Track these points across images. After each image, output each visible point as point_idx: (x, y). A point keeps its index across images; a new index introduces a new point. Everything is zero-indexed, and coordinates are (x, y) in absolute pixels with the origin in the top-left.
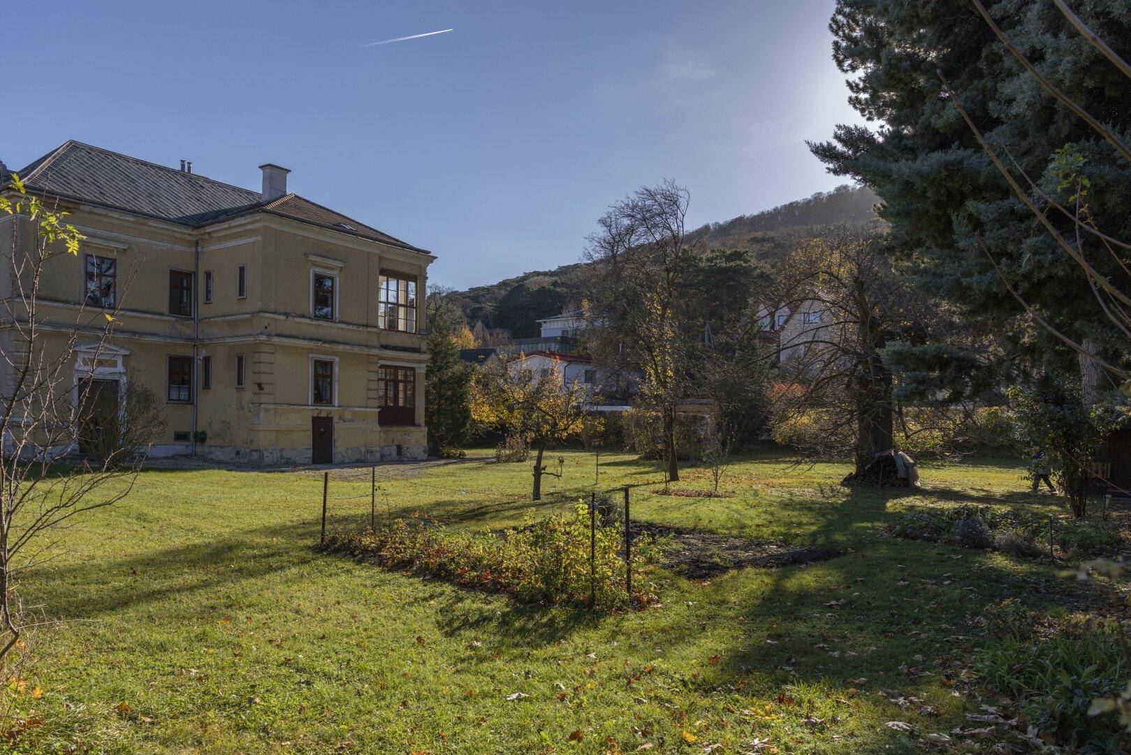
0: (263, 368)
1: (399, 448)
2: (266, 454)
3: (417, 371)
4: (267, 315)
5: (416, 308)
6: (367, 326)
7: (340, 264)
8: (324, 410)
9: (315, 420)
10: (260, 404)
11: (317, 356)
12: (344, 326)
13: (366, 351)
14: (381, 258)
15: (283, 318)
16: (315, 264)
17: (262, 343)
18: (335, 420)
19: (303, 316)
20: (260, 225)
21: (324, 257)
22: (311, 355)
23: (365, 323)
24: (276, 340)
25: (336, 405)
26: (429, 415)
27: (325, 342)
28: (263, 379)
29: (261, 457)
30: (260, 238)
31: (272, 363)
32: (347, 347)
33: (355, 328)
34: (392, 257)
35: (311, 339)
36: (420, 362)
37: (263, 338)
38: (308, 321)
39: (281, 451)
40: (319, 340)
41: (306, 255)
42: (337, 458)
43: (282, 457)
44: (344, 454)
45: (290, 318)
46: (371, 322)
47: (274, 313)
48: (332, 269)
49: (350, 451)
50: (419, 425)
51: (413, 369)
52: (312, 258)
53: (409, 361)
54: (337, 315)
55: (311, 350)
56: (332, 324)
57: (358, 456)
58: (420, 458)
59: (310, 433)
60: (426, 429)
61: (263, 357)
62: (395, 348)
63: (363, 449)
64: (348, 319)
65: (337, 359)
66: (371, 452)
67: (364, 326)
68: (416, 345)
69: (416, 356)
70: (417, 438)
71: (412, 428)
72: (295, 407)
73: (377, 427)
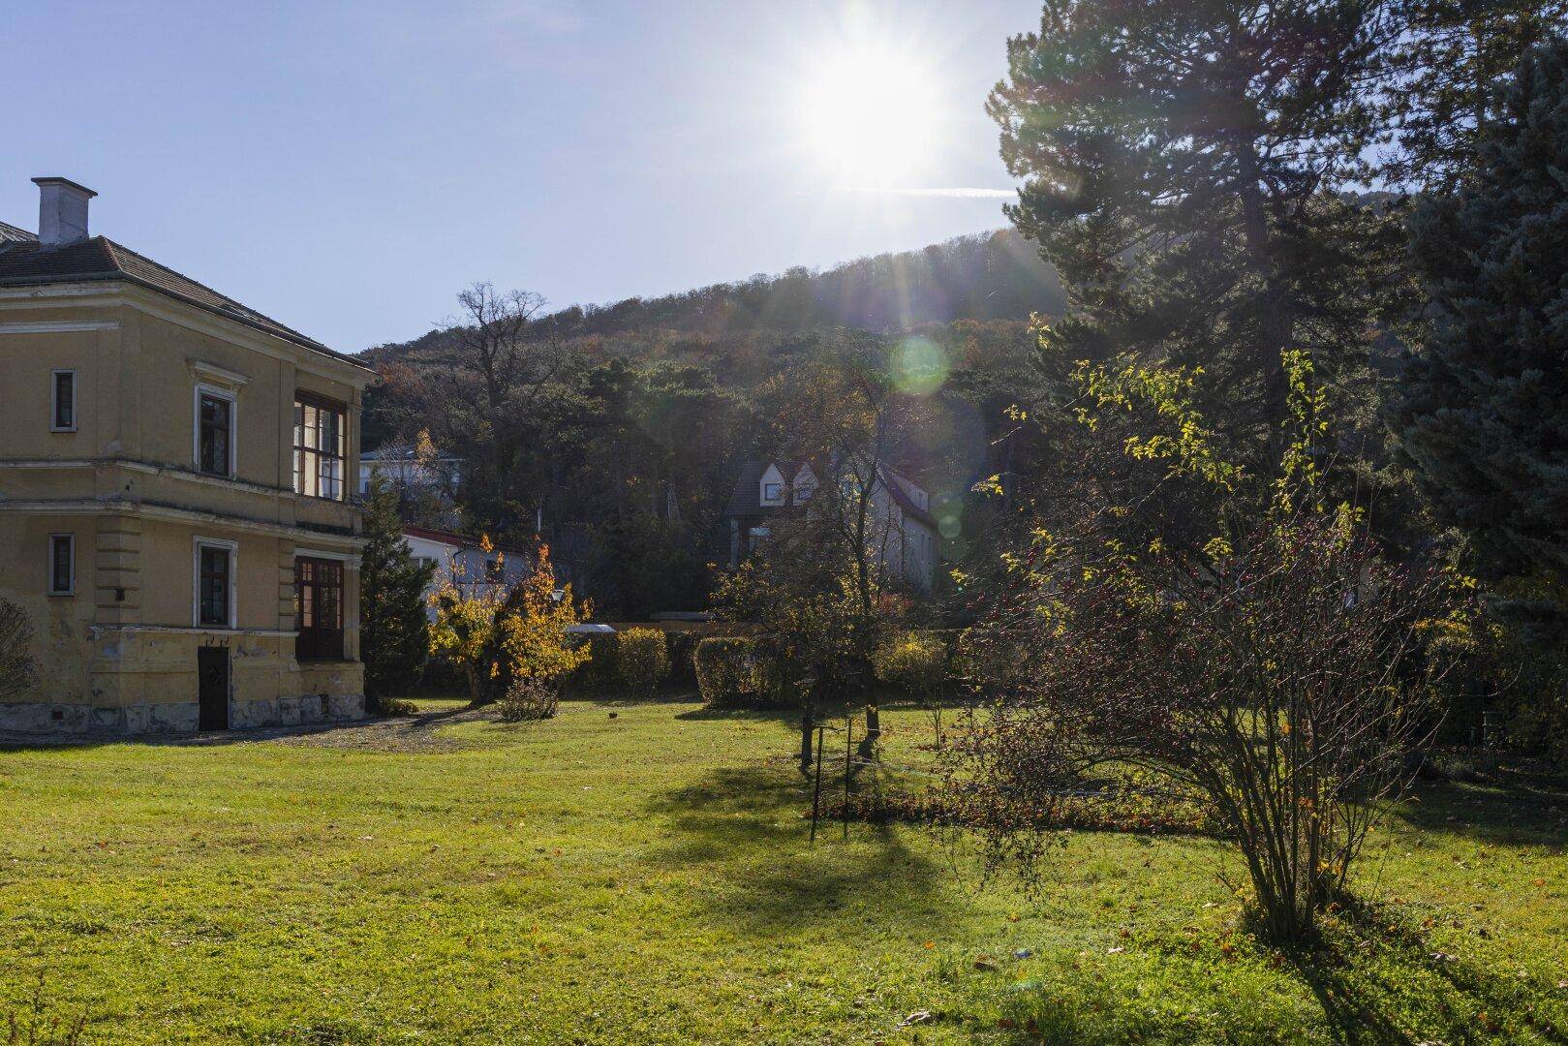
0: (124, 560)
1: (325, 698)
2: (130, 715)
3: (347, 567)
4: (130, 465)
5: (344, 458)
6: (278, 488)
7: (240, 380)
8: (217, 635)
9: (204, 653)
10: (120, 626)
11: (205, 539)
12: (245, 488)
13: (278, 531)
14: (298, 371)
15: (153, 471)
16: (203, 378)
17: (119, 516)
18: (233, 652)
19: (182, 469)
20: (118, 302)
21: (216, 365)
22: (197, 539)
23: (274, 482)
24: (146, 511)
25: (234, 625)
26: (366, 641)
27: (219, 516)
28: (125, 580)
29: (122, 721)
30: (113, 326)
31: (137, 552)
32: (254, 526)
33: (261, 491)
34: (312, 370)
35: (197, 510)
36: (352, 551)
37: (126, 507)
38: (192, 478)
39: (152, 709)
40: (209, 512)
41: (189, 361)
42: (237, 720)
43: (154, 720)
44: (247, 713)
45: (165, 473)
46: (283, 483)
47: (139, 462)
48: (227, 387)
49: (254, 709)
50: (351, 661)
51: (340, 563)
52: (200, 367)
53: (336, 550)
54: (234, 468)
55: (196, 530)
56: (227, 485)
57: (267, 716)
58: (354, 716)
59: (196, 676)
60: (362, 667)
61: (125, 541)
62: (317, 528)
63: (274, 703)
64: (250, 476)
65: (235, 546)
66: (288, 707)
67: (273, 488)
68: (346, 523)
69: (348, 541)
70: (350, 681)
71: (343, 666)
72: (174, 631)
73: (295, 666)
